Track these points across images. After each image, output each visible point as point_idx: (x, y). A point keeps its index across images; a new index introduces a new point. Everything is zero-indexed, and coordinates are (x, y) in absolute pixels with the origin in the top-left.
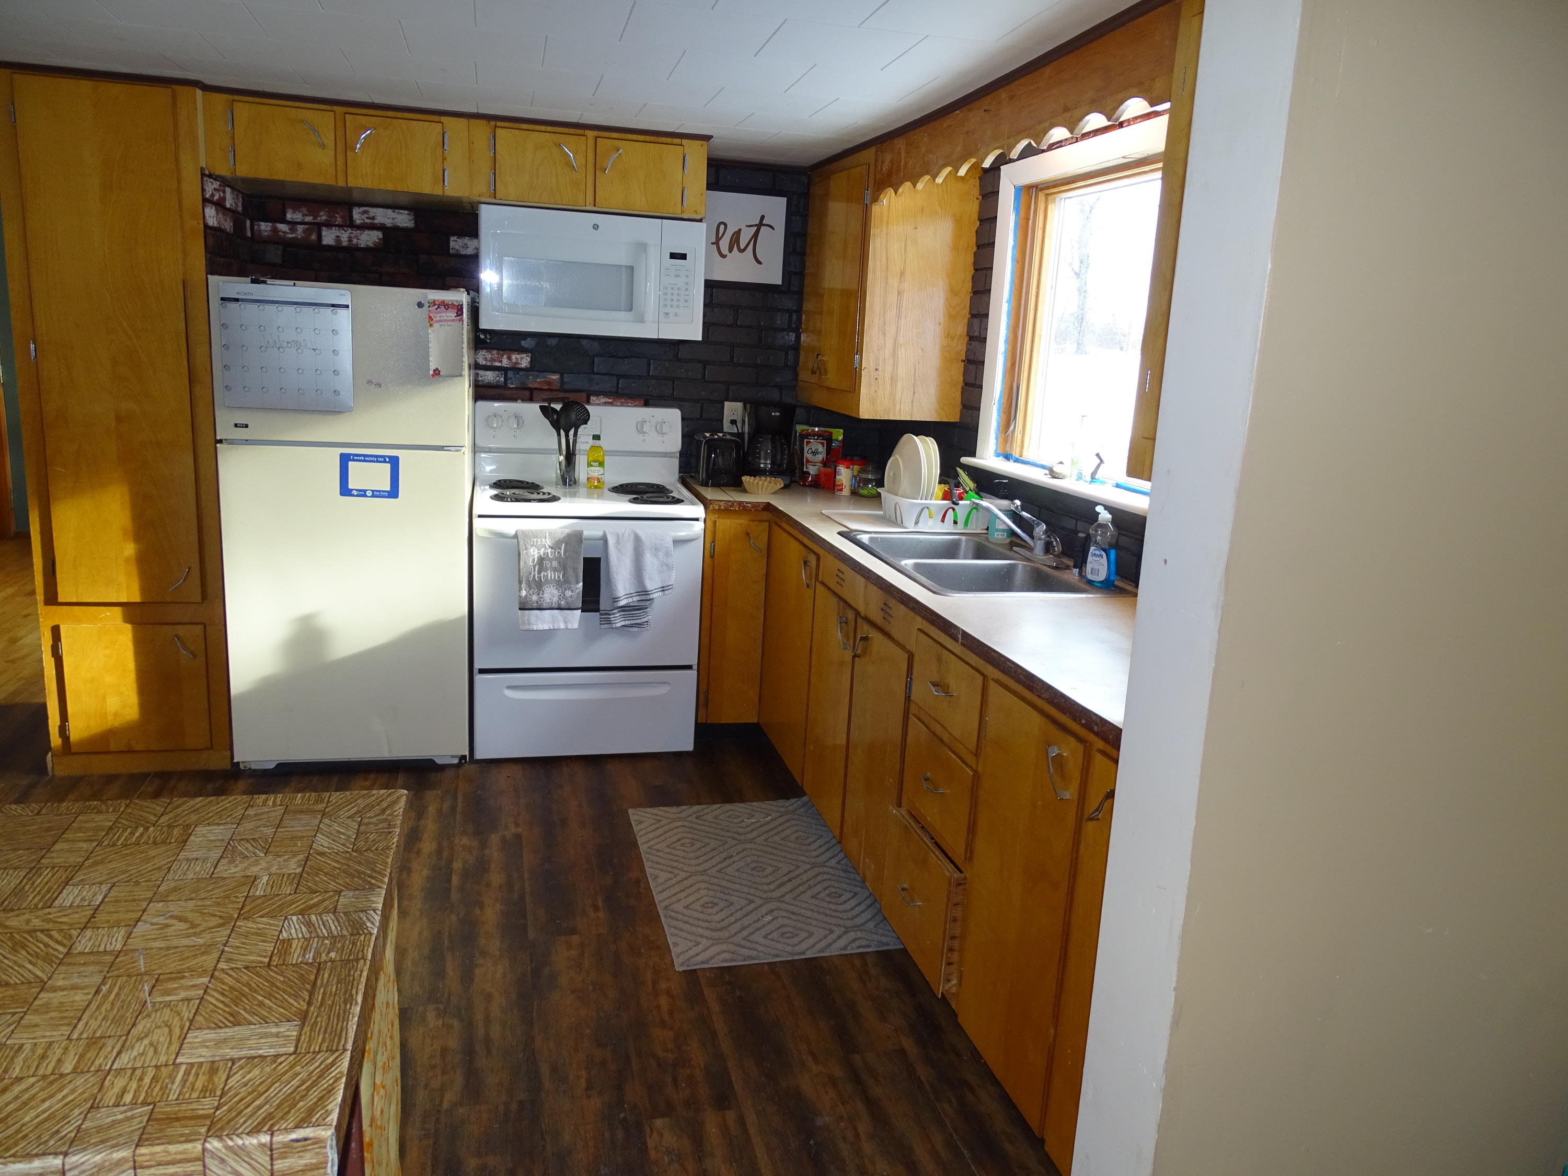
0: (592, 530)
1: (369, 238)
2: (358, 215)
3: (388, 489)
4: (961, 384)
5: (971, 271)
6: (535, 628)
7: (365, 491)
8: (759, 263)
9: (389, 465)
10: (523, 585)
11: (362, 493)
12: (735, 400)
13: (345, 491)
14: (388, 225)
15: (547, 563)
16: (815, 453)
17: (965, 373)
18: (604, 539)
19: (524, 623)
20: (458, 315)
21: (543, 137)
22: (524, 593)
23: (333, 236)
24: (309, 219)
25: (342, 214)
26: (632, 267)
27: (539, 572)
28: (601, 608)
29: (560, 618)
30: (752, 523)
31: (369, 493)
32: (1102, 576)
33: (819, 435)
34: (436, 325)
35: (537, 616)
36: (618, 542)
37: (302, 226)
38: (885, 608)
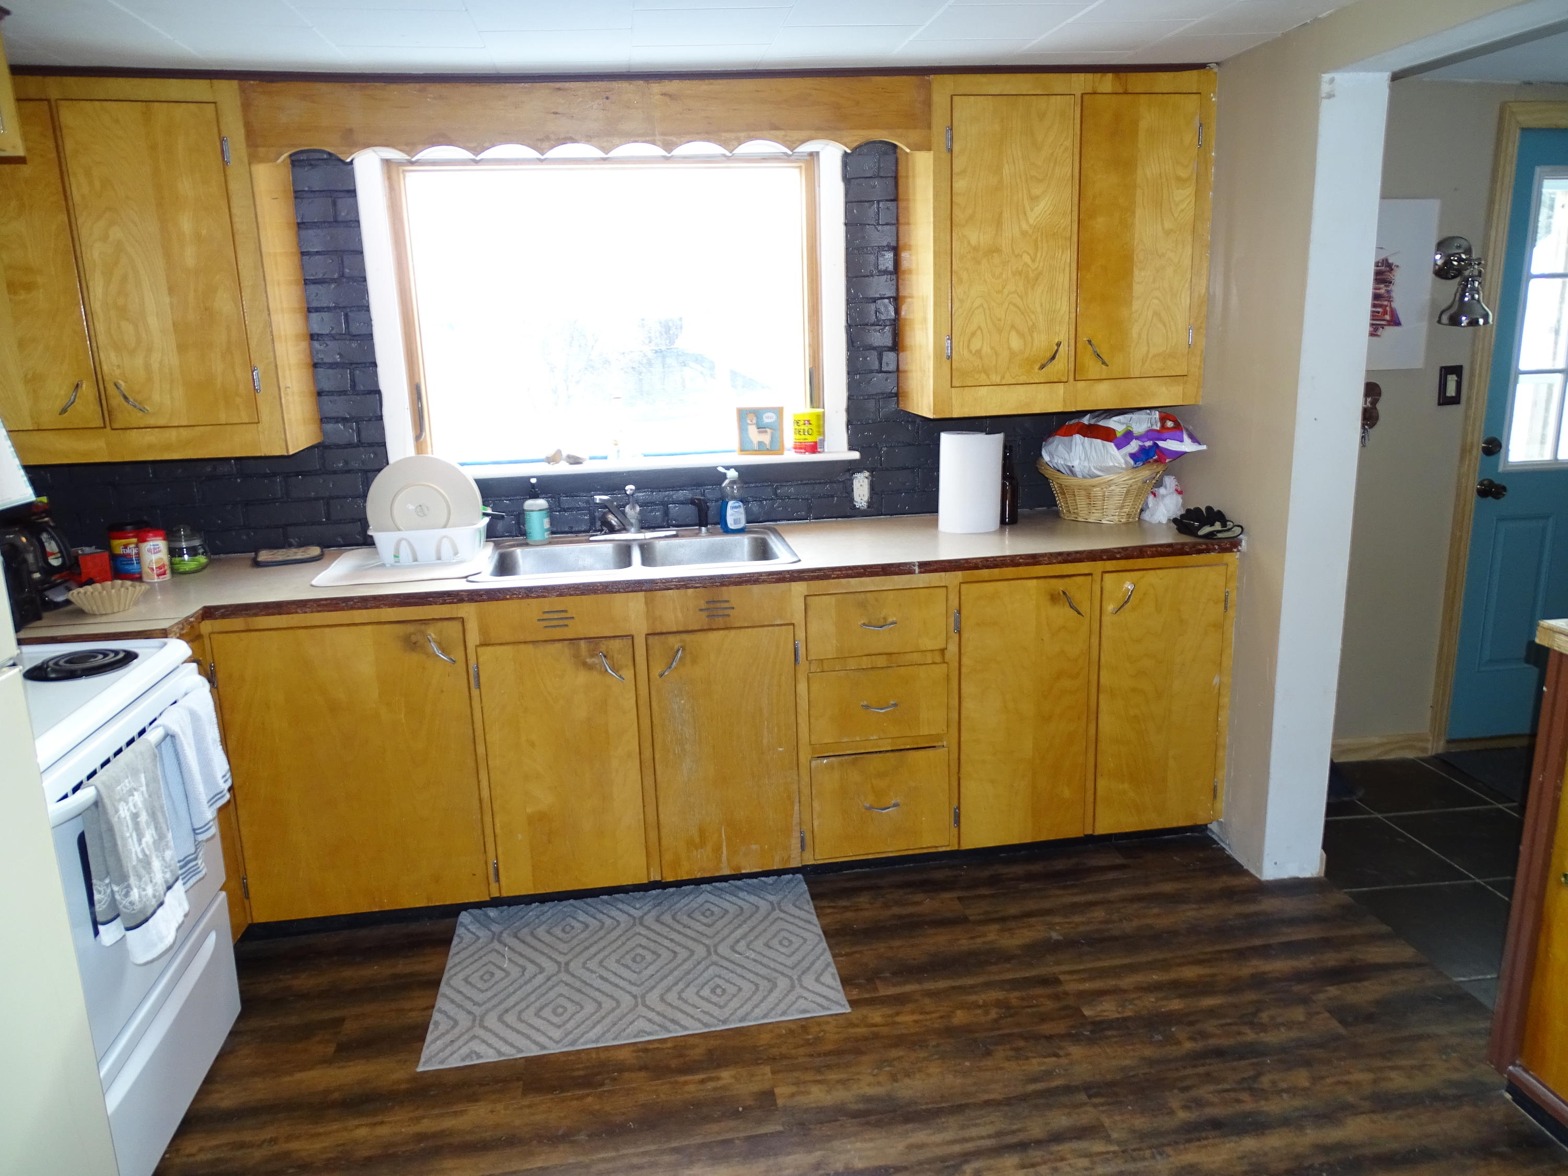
27: (140, 843)
32: (743, 523)
38: (712, 606)
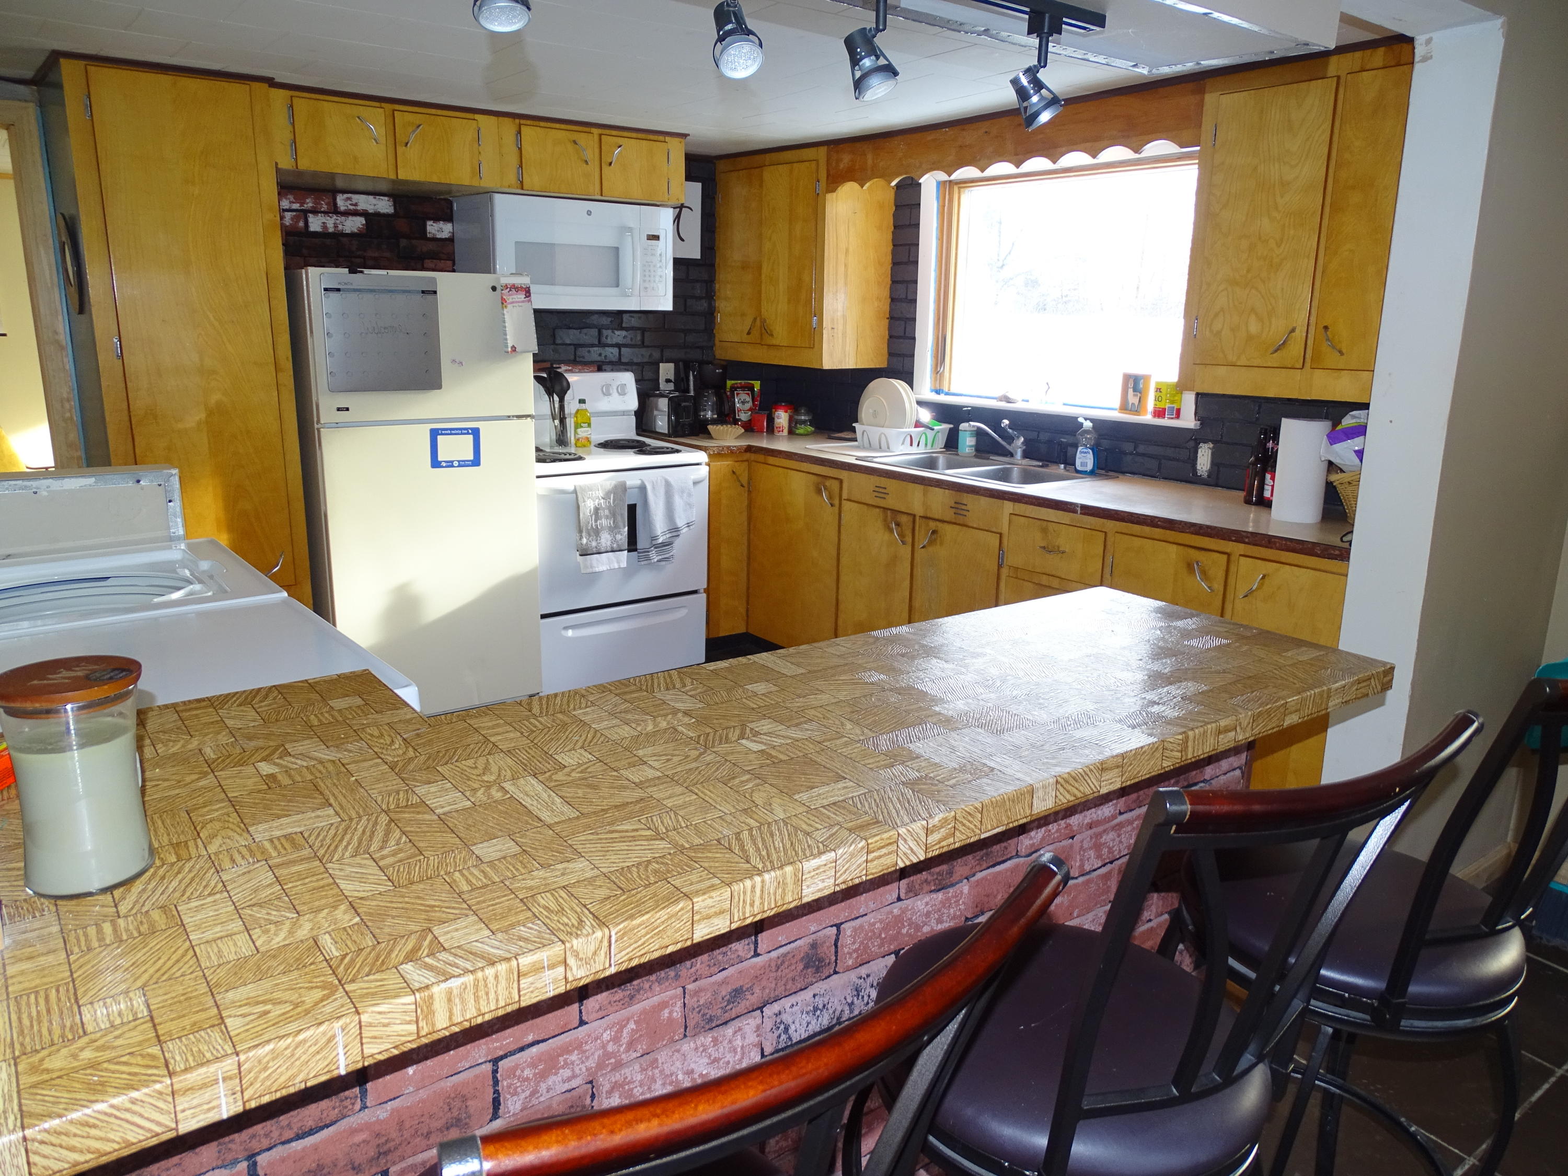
0: (632, 480)
1: (353, 224)
2: (342, 202)
3: (472, 458)
4: (887, 337)
5: (891, 247)
6: (597, 570)
7: (452, 462)
8: (683, 240)
9: (471, 436)
10: (584, 534)
11: (450, 464)
12: (668, 361)
13: (436, 463)
14: (371, 211)
15: (601, 512)
16: (743, 403)
17: (890, 328)
18: (643, 489)
19: (586, 567)
20: (527, 297)
21: (560, 134)
22: (584, 541)
23: (320, 223)
24: (296, 206)
25: (327, 200)
26: (617, 249)
27: (596, 521)
28: (638, 547)
29: (614, 560)
30: (736, 464)
31: (456, 464)
32: (1090, 467)
33: (743, 388)
34: (510, 306)
35: (597, 560)
36: (654, 488)
37: (290, 213)
38: (957, 506)
